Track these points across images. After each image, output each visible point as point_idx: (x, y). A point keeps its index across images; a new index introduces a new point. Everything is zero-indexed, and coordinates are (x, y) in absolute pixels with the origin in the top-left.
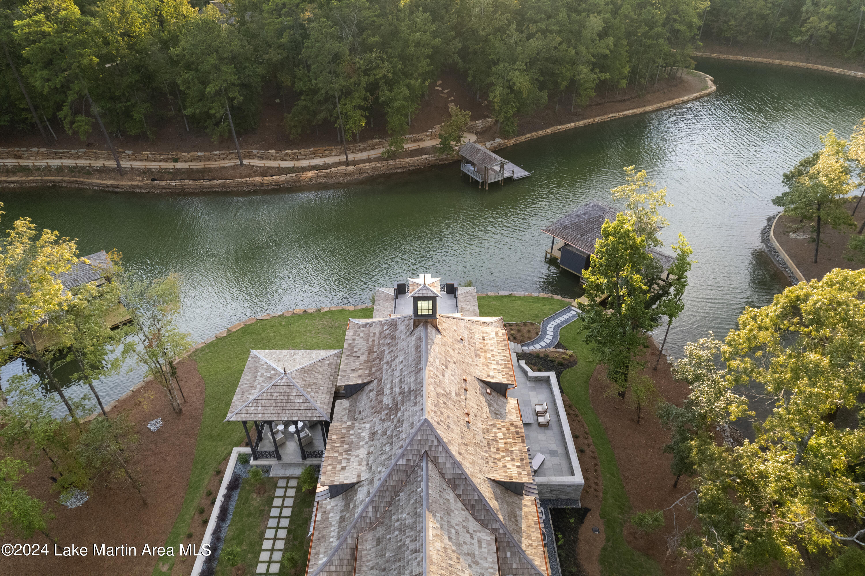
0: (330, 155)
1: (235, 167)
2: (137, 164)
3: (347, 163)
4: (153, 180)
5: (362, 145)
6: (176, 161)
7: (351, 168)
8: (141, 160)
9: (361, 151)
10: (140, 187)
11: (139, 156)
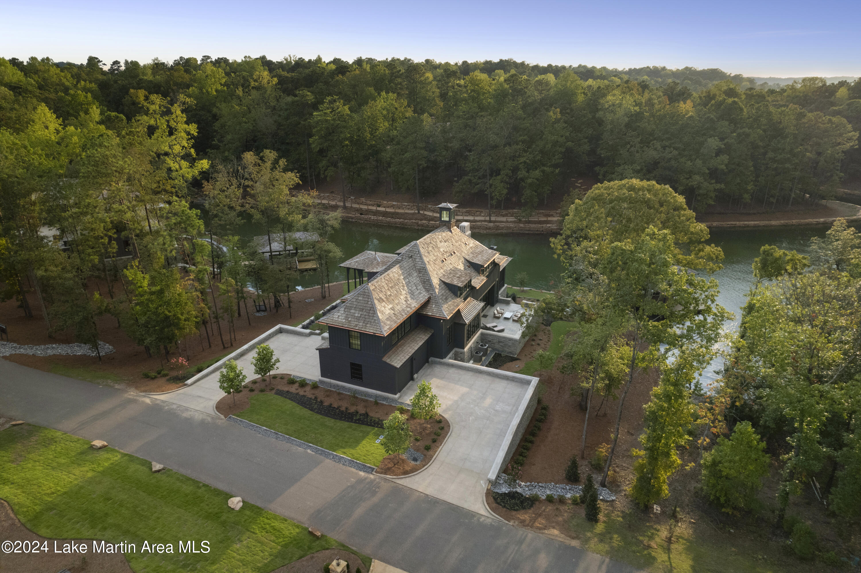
0: (480, 215)
1: (413, 214)
2: (356, 206)
3: (490, 221)
4: (361, 214)
5: (504, 212)
6: (379, 206)
7: (491, 224)
8: (358, 204)
9: (503, 216)
10: (352, 218)
11: (358, 201)
